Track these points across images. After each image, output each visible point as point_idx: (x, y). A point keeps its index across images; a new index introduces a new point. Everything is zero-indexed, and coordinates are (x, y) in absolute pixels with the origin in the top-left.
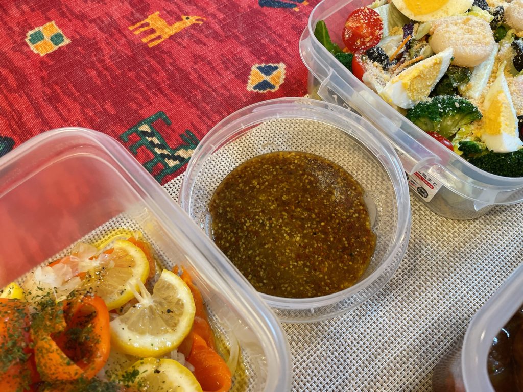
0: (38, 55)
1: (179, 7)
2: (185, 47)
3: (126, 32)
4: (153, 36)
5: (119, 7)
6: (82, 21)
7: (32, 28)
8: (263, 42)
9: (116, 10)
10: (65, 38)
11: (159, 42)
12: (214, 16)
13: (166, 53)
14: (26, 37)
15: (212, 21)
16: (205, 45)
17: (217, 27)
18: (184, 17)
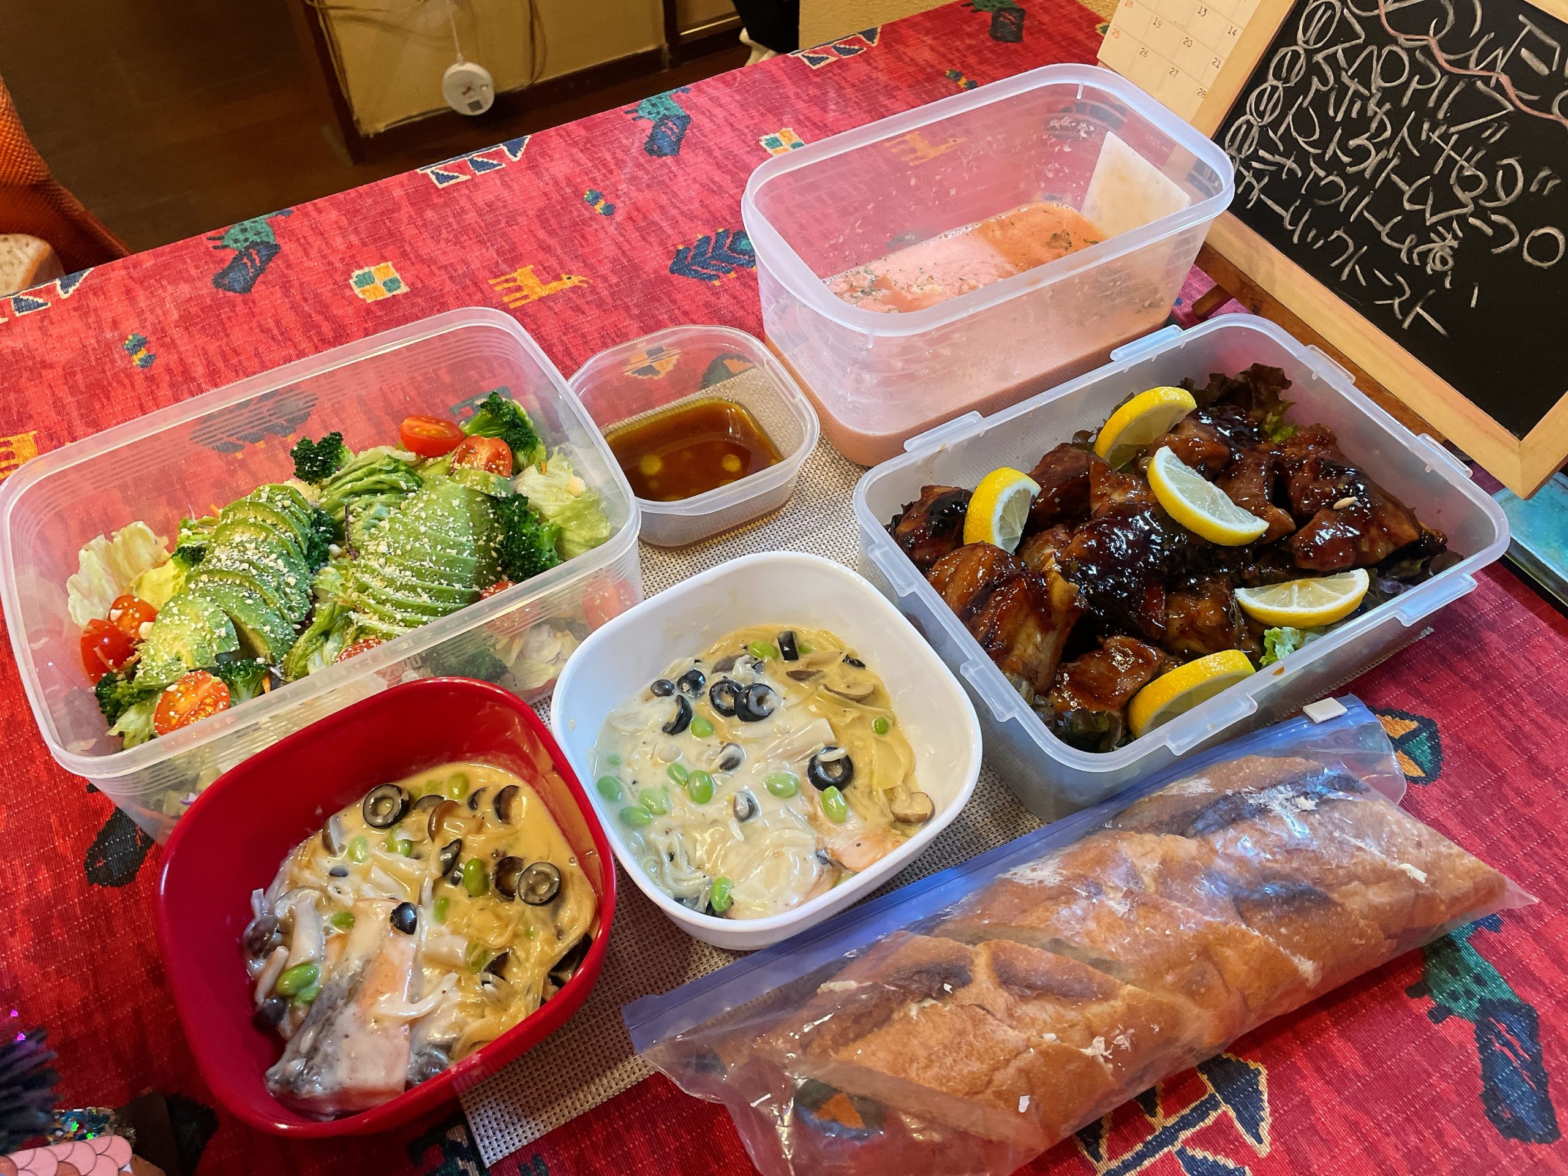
0: (364, 300)
1: (561, 263)
2: (556, 313)
3: (484, 286)
4: (518, 295)
5: (481, 254)
6: (429, 266)
7: (360, 267)
8: (660, 317)
9: (477, 257)
10: (402, 284)
11: (523, 302)
12: (605, 279)
13: (530, 316)
14: (351, 277)
15: (600, 285)
16: (583, 313)
17: (606, 292)
18: (565, 277)
